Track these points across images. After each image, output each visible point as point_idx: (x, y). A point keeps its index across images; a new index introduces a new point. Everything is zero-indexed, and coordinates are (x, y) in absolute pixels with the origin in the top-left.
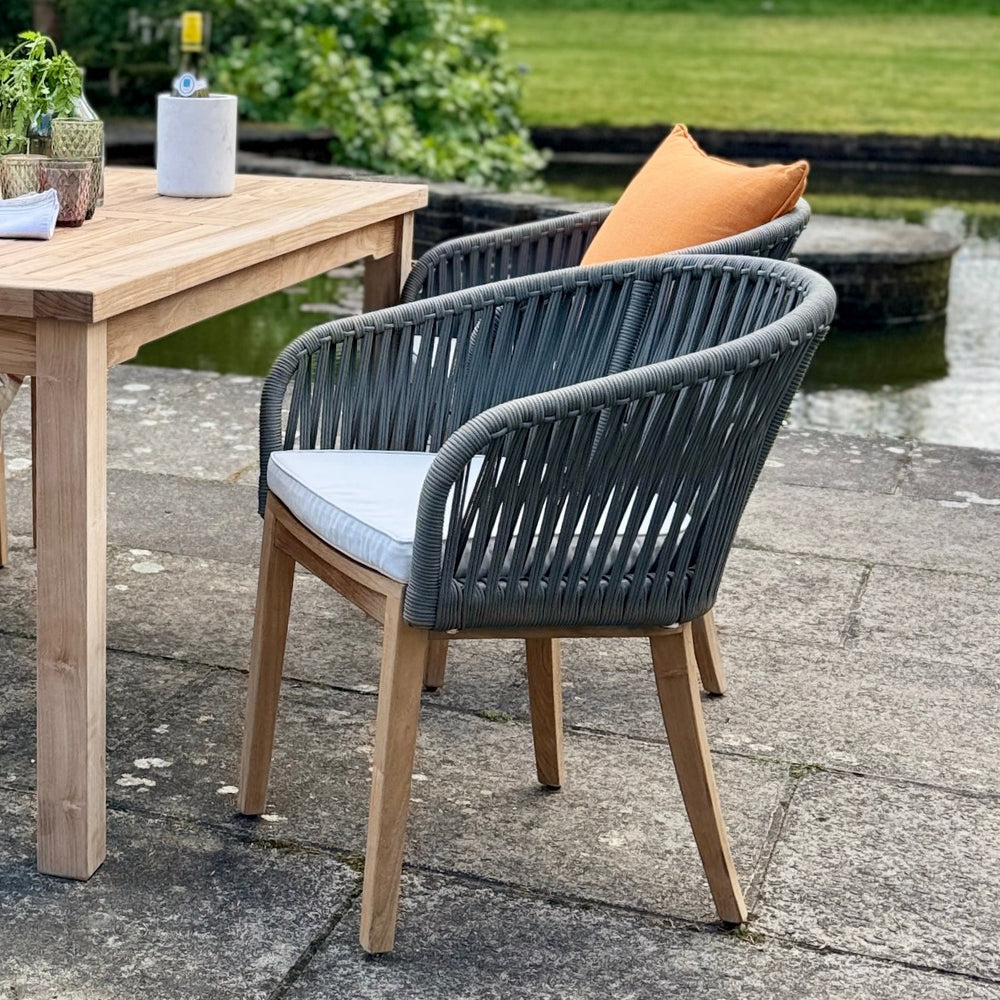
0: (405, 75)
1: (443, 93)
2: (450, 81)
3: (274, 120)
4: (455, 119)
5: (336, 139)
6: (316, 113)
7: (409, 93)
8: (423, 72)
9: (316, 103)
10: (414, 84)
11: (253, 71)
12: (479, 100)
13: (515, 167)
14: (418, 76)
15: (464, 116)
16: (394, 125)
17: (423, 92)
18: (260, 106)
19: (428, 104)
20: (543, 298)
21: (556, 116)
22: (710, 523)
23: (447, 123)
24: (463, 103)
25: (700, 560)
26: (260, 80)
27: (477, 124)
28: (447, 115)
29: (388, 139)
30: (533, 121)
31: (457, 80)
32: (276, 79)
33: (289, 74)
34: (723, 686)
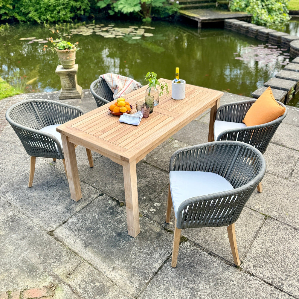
0: (267, 3)
1: (273, 6)
2: (275, 4)
3: (243, 11)
4: (275, 11)
5: (253, 16)
6: (250, 12)
7: (267, 6)
8: (270, 2)
9: (250, 10)
10: (268, 5)
11: (240, 3)
12: (280, 7)
13: (284, 20)
14: (269, 3)
15: (277, 10)
16: (263, 13)
17: (270, 6)
18: (241, 9)
19: (270, 8)
20: (222, 146)
21: (294, 8)
22: (235, 211)
23: (274, 12)
24: (277, 8)
25: (234, 214)
26: (241, 4)
27: (279, 11)
28: (274, 10)
29: (262, 16)
30: (290, 10)
31: (276, 4)
32: (244, 4)
33: (247, 3)
34: (261, 191)
